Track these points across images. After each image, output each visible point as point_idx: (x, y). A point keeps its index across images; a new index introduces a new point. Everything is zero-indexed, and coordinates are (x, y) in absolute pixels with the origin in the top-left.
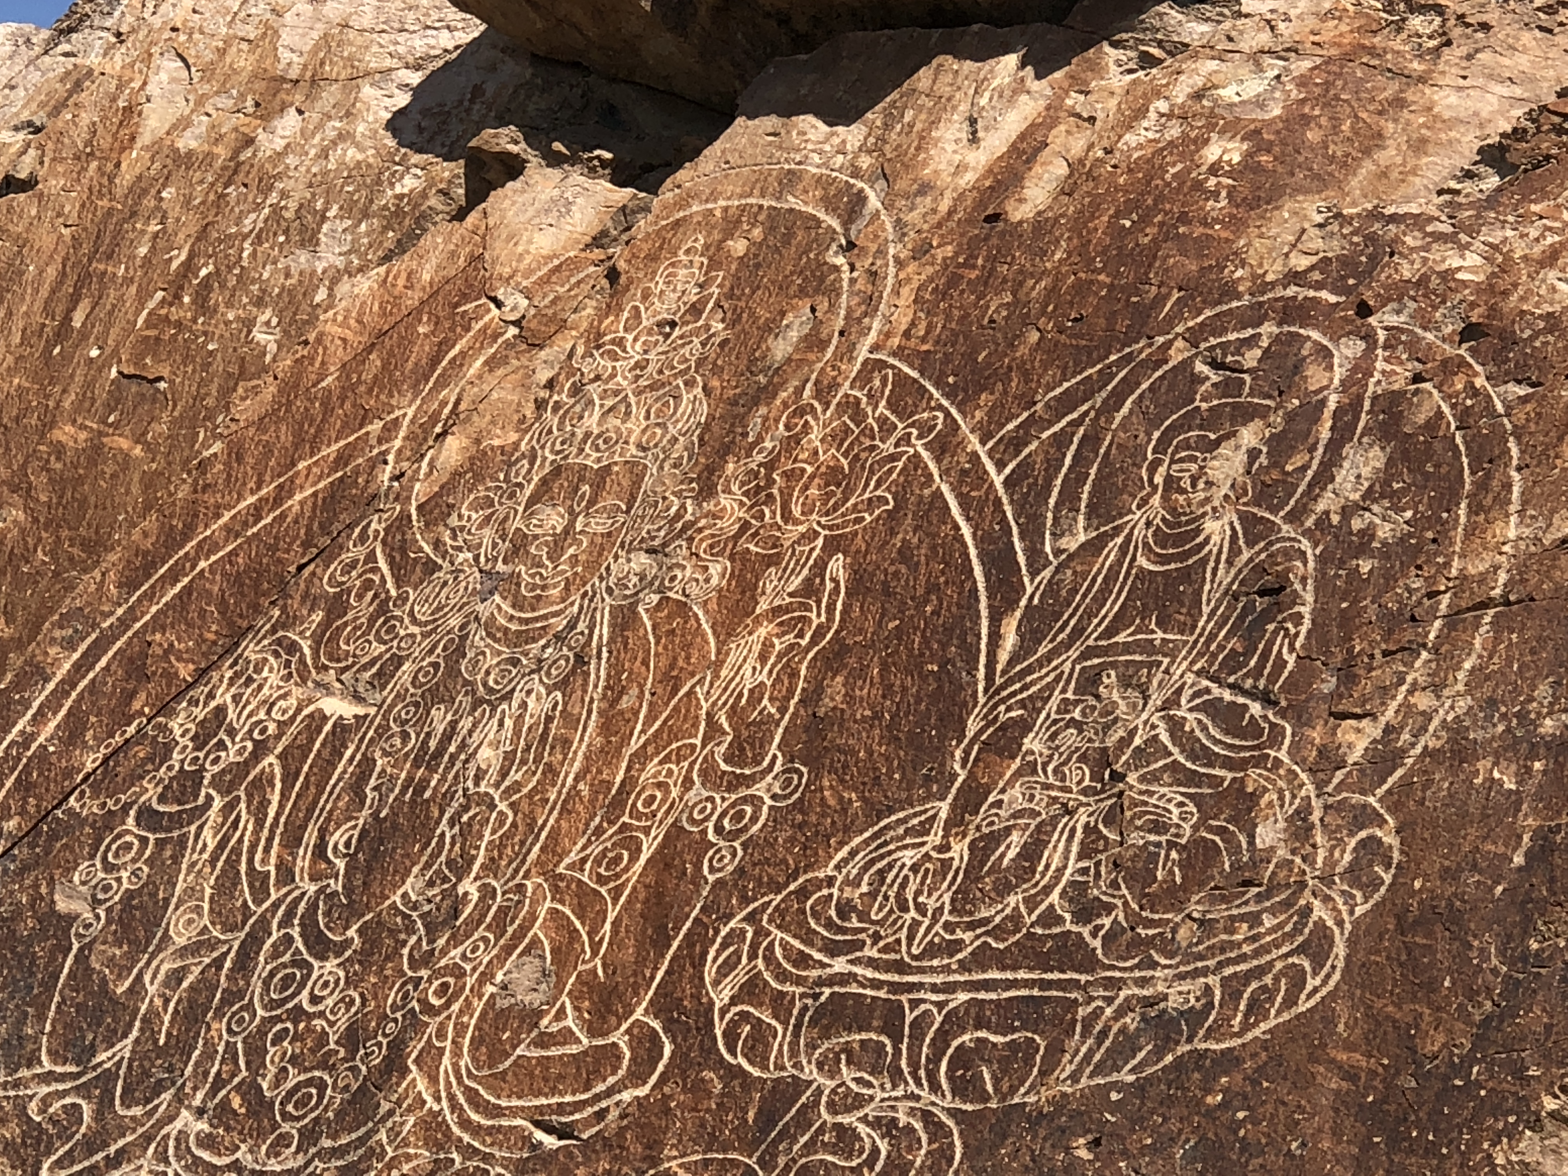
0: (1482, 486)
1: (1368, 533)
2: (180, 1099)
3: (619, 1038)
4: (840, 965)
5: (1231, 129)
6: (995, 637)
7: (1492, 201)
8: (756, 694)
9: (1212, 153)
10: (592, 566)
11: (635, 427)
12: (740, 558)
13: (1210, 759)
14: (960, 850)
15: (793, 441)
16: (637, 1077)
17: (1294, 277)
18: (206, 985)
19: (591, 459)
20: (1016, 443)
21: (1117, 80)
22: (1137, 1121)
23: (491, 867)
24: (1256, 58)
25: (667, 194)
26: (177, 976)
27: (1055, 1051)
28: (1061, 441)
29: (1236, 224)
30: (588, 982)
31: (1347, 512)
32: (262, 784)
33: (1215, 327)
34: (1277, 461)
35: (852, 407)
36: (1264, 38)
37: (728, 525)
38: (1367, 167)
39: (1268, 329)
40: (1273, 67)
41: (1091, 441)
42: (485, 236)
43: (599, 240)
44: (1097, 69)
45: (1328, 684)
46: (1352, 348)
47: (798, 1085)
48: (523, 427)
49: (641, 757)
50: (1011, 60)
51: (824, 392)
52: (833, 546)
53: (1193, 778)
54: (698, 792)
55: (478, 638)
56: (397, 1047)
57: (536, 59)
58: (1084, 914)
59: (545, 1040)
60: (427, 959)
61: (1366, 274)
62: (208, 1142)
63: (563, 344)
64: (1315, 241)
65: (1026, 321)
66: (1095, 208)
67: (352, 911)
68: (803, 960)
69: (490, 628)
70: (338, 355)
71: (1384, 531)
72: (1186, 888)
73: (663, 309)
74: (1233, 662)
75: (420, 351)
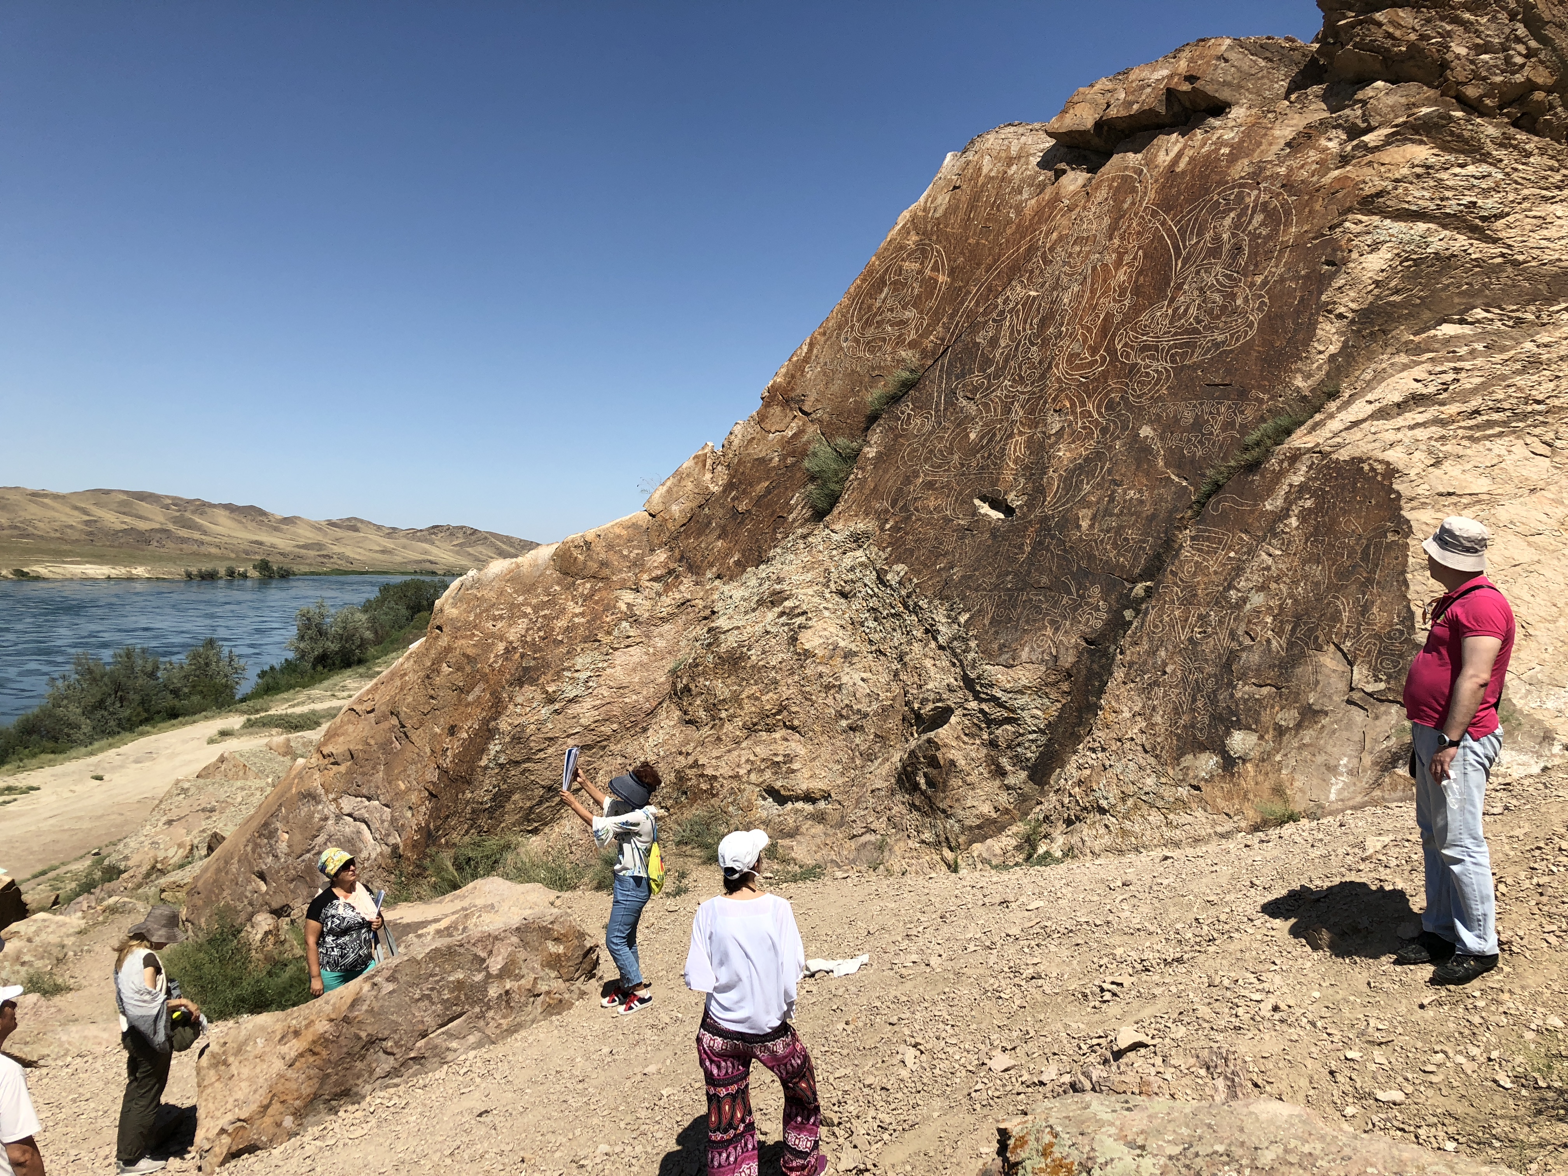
0: (1286, 221)
1: (1260, 233)
2: (1005, 378)
3: (1098, 357)
4: (1145, 338)
5: (1226, 146)
6: (1176, 265)
7: (1288, 155)
8: (1124, 282)
9: (1222, 151)
10: (1087, 257)
11: (1094, 227)
12: (1118, 253)
13: (1225, 287)
14: (1170, 311)
15: (1129, 226)
16: (1102, 365)
17: (1242, 178)
18: (1009, 354)
19: (1085, 235)
20: (1179, 221)
21: (1200, 137)
22: (1211, 366)
23: (1068, 324)
24: (1232, 128)
25: (1099, 174)
26: (1002, 353)
27: (1193, 352)
28: (1190, 220)
29: (1228, 167)
30: (1090, 346)
31: (1255, 229)
32: (1018, 311)
33: (1224, 191)
34: (1239, 220)
35: (1142, 217)
36: (1234, 123)
37: (1116, 246)
38: (1258, 151)
39: (1236, 190)
40: (1236, 129)
41: (1196, 219)
42: (1059, 188)
43: (1084, 186)
44: (1195, 135)
45: (1252, 268)
46: (1256, 192)
47: (1137, 364)
48: (1070, 229)
49: (1099, 297)
50: (1175, 135)
51: (1136, 214)
52: (1139, 248)
53: (1222, 291)
54: (1112, 304)
55: (1062, 276)
56: (1050, 363)
57: (1068, 147)
58: (1198, 322)
59: (1081, 359)
60: (1055, 345)
61: (1259, 175)
62: (1011, 386)
63: (1078, 210)
64: (1246, 169)
65: (1181, 194)
66: (1196, 165)
67: (1039, 337)
68: (1137, 338)
69: (1065, 273)
70: (1029, 217)
71: (1264, 233)
72: (1221, 315)
73: (1099, 200)
74: (1230, 265)
75: (1046, 215)
